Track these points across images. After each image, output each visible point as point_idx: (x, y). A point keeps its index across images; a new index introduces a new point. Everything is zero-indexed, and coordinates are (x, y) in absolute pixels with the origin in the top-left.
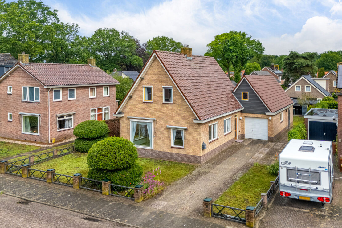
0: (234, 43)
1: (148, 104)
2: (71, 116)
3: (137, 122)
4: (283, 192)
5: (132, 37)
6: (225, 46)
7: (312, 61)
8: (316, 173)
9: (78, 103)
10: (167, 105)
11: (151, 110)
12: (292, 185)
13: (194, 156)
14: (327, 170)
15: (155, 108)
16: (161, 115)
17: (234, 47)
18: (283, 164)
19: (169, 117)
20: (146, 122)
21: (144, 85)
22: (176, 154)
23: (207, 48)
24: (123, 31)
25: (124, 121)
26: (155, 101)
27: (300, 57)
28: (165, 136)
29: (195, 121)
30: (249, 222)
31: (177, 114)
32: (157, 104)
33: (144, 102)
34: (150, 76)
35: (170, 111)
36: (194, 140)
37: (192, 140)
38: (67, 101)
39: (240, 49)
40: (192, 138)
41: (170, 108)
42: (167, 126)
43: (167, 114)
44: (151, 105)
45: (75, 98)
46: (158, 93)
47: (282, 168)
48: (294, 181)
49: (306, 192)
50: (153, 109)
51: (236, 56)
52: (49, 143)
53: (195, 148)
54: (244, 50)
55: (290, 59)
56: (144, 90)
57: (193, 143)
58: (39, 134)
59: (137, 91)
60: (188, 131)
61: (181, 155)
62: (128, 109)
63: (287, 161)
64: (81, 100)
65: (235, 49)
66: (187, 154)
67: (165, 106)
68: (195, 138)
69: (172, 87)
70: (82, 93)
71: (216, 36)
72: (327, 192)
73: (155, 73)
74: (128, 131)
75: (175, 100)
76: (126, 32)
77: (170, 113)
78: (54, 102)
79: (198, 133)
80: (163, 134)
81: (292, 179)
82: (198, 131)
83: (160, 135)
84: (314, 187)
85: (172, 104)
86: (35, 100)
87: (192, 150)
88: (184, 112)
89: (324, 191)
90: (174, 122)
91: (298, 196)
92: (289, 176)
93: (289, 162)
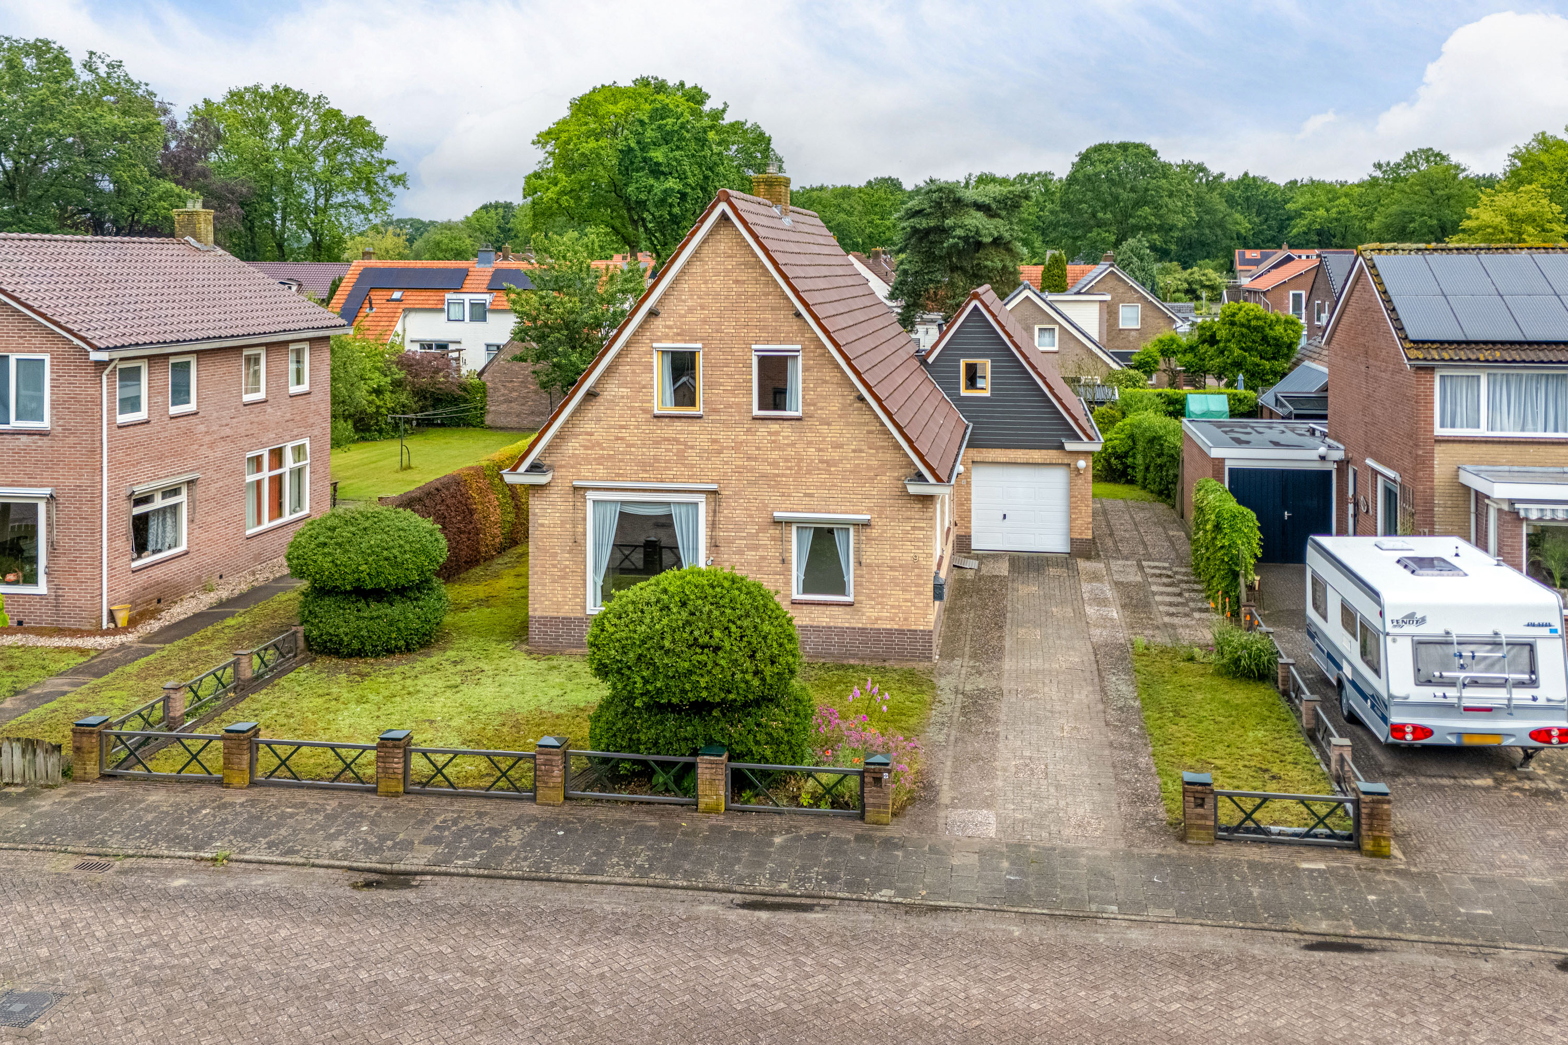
0: (668, 133)
1: (678, 425)
2: (175, 491)
3: (623, 503)
4: (1404, 725)
5: (143, 87)
6: (629, 146)
7: (1011, 223)
8: (1517, 648)
9: (202, 428)
10: (775, 427)
11: (692, 447)
12: (1445, 696)
13: (901, 632)
14: (1556, 631)
15: (715, 441)
16: (745, 467)
17: (672, 150)
18: (1397, 623)
19: (783, 475)
20: (668, 504)
21: (658, 340)
22: (817, 629)
23: (539, 155)
24: (92, 53)
25: (553, 504)
26: (716, 411)
27: (967, 206)
28: (763, 558)
29: (913, 489)
30: (1375, 838)
31: (821, 461)
32: (724, 422)
33: (656, 417)
34: (690, 303)
35: (790, 452)
36: (901, 566)
37: (892, 568)
38: (166, 419)
39: (697, 163)
40: (893, 558)
41: (785, 438)
42: (776, 514)
43: (775, 464)
44: (695, 427)
45: (192, 407)
46: (731, 376)
47: (1394, 641)
48: (1452, 683)
49: (1488, 718)
50: (706, 445)
51: (678, 192)
52: (105, 627)
53: (906, 600)
54: (711, 169)
55: (929, 214)
56: (656, 359)
57: (895, 578)
58: (42, 587)
59: (624, 369)
60: (874, 532)
61: (842, 631)
62: (573, 446)
63: (1414, 614)
64: (215, 414)
65: (676, 160)
66: (869, 626)
67: (763, 430)
68: (908, 557)
69: (799, 347)
70: (216, 378)
71: (582, 99)
72: (1562, 709)
73: (717, 287)
74: (577, 543)
75: (814, 405)
76: (108, 60)
77: (787, 460)
78: (119, 427)
79: (920, 534)
80: (756, 548)
81: (1445, 674)
82: (922, 529)
83: (741, 552)
84: (1522, 696)
85: (799, 419)
86: (18, 418)
87: (893, 607)
88: (854, 451)
89: (1551, 708)
90: (806, 495)
91: (1460, 734)
92: (1420, 666)
93: (1419, 616)
